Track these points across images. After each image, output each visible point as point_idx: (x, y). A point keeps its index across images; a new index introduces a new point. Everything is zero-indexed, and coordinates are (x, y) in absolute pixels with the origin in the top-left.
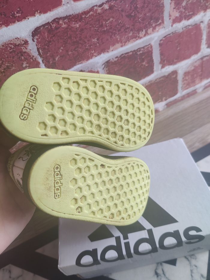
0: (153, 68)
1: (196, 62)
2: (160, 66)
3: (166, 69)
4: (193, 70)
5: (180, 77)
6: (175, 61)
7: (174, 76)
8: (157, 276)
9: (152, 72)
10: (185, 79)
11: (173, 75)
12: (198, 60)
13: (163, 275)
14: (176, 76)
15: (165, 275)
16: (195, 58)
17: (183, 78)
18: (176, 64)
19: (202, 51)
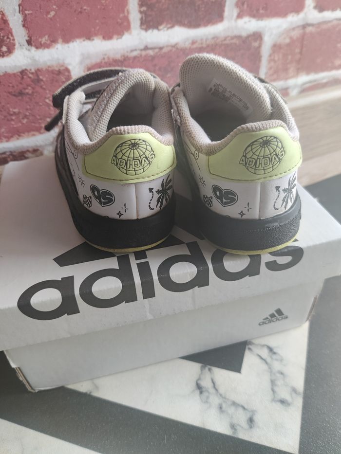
0: (223, 11)
1: (294, 29)
2: (235, 12)
3: (245, 23)
4: (288, 45)
5: (266, 51)
6: (261, 11)
7: (256, 44)
8: (201, 393)
9: (220, 17)
10: (272, 57)
11: (255, 40)
12: (298, 27)
13: (212, 391)
14: (260, 47)
15: (217, 390)
16: (293, 20)
17: (270, 56)
18: (262, 20)
19: (306, 10)
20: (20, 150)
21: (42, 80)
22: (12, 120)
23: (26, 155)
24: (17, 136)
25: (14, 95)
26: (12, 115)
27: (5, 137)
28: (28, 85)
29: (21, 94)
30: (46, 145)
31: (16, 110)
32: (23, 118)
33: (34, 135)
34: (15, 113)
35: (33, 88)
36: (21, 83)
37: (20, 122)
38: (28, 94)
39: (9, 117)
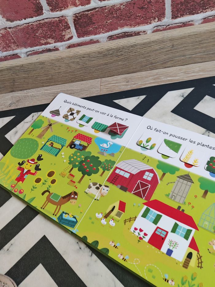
20: (138, 31)
21: (152, 2)
22: (137, 19)
23: (140, 34)
24: (138, 25)
25: (140, 8)
26: (137, 17)
27: (133, 25)
28: (146, 4)
29: (142, 8)
30: (149, 30)
31: (139, 15)
32: (142, 18)
33: (145, 25)
34: (139, 16)
35: (148, 5)
36: (143, 3)
37: (140, 19)
38: (145, 8)
39: (136, 18)
